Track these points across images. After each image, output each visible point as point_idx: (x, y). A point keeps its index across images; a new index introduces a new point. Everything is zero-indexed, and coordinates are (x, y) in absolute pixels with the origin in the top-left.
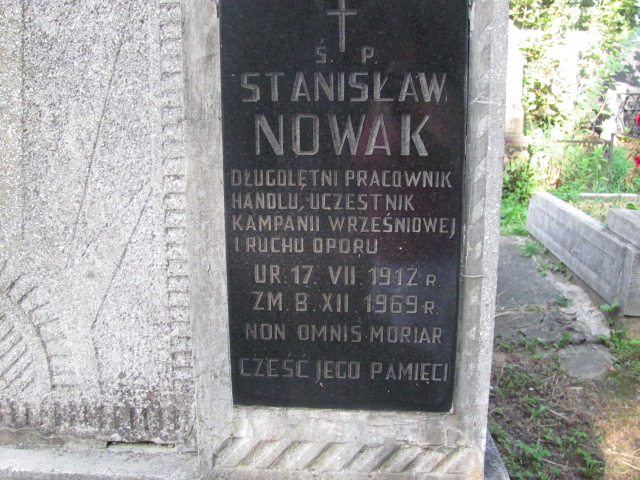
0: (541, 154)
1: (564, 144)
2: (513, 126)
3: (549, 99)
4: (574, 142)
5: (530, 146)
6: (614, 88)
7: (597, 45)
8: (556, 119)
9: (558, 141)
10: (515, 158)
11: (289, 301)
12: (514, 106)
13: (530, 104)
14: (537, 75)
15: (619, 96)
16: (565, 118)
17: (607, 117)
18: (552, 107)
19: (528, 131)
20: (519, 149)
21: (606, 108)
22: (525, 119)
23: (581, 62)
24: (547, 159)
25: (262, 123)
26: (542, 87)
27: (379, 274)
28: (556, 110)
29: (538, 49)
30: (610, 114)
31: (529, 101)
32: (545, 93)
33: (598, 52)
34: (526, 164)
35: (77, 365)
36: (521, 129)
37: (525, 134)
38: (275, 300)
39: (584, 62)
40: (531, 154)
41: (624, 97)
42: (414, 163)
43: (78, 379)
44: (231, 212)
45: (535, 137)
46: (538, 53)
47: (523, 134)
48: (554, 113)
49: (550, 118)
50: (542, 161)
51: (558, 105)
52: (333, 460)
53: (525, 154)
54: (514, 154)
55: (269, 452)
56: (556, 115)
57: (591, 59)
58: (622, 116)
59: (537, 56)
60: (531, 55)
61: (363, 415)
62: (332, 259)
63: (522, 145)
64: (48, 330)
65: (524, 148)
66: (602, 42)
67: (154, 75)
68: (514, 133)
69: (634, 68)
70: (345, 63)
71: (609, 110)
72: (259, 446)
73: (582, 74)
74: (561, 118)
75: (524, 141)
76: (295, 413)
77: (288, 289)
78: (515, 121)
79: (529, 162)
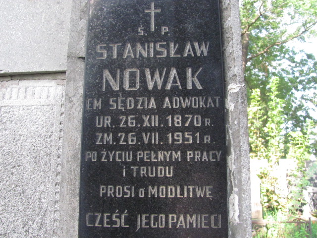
0: (273, 229)
1: (285, 224)
2: (257, 214)
3: (274, 197)
4: (290, 223)
5: (266, 225)
6: (306, 189)
7: (294, 169)
8: (279, 207)
9: (281, 222)
10: (259, 231)
12: (257, 204)
13: (265, 203)
14: (267, 186)
15: (309, 193)
16: (283, 206)
17: (305, 204)
18: (276, 201)
19: (265, 217)
20: (261, 227)
21: (303, 200)
22: (263, 210)
23: (288, 178)
24: (276, 232)
26: (270, 191)
28: (278, 202)
29: (266, 173)
30: (306, 203)
31: (264, 201)
32: (272, 194)
33: (296, 173)
34: (266, 235)
36: (261, 216)
37: (264, 218)
39: (290, 178)
40: (268, 229)
41: (312, 194)
45: (269, 220)
46: (266, 174)
47: (262, 219)
48: (277, 204)
49: (275, 207)
50: (273, 233)
51: (279, 200)
53: (265, 229)
54: (259, 230)
56: (278, 205)
57: (293, 176)
58: (312, 203)
59: (266, 176)
60: (263, 175)
63: (262, 225)
65: (264, 226)
66: (297, 168)
68: (257, 218)
69: (314, 178)
71: (305, 201)
73: (289, 183)
74: (282, 207)
75: (264, 222)
78: (258, 212)
79: (267, 233)
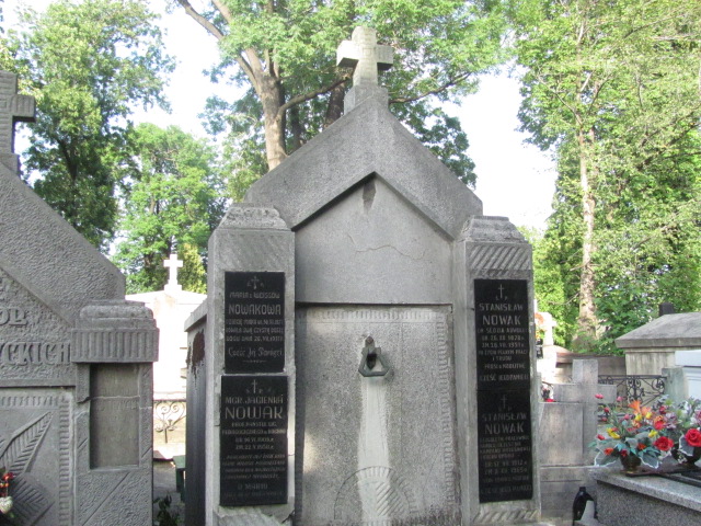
11: (494, 472)
25: (487, 426)
27: (514, 462)
35: (418, 504)
38: (490, 471)
42: (520, 434)
43: (418, 508)
44: (479, 449)
52: (504, 518)
55: (488, 517)
61: (511, 502)
62: (504, 459)
64: (408, 493)
67: (440, 413)
70: (505, 411)
72: (485, 515)
76: (494, 504)
77: (493, 468)
